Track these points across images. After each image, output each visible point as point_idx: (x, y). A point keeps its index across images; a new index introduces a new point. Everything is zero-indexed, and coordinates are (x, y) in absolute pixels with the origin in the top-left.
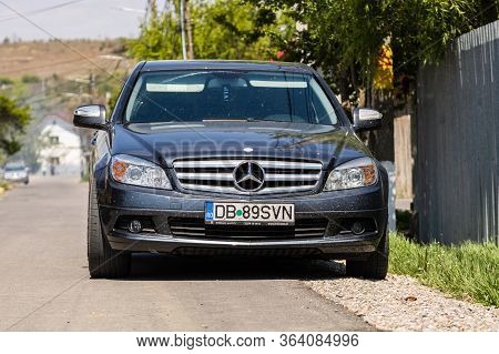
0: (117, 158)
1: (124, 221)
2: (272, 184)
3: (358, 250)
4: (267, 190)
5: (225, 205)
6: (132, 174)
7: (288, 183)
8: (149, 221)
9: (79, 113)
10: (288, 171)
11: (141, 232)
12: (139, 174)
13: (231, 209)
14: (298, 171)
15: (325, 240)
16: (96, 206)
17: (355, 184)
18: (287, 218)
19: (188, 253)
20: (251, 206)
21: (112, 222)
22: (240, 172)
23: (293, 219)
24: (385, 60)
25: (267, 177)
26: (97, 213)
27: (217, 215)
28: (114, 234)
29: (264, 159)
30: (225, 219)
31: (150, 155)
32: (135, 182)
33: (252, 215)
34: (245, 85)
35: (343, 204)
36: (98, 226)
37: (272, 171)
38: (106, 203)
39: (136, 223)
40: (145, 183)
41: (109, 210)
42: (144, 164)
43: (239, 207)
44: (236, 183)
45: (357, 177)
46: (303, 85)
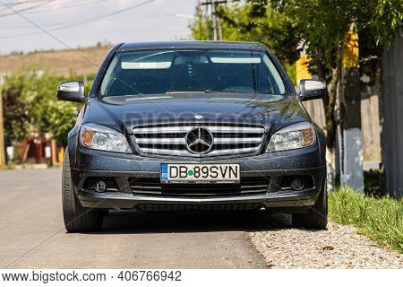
0: (85, 126)
1: (90, 182)
2: (219, 147)
3: (298, 204)
4: (215, 152)
5: (178, 166)
6: (98, 140)
7: (232, 146)
8: (112, 182)
9: (62, 89)
10: (232, 135)
11: (105, 191)
12: (104, 140)
13: (183, 169)
14: (241, 135)
15: (268, 196)
16: (69, 169)
17: (295, 145)
18: (233, 177)
19: (148, 209)
20: (201, 166)
21: (81, 183)
22: (192, 136)
23: (238, 178)
24: (352, 43)
25: (216, 140)
26: (69, 175)
27: (171, 175)
28: (84, 194)
29: (213, 125)
30: (178, 178)
31: (114, 123)
32: (101, 148)
33: (202, 174)
34: (207, 62)
35: (284, 164)
36: (70, 187)
37: (219, 135)
38: (76, 166)
39: (102, 183)
40: (110, 149)
41: (79, 173)
42: (108, 131)
43: (191, 168)
44: (188, 147)
45: (296, 139)
46: (257, 60)
